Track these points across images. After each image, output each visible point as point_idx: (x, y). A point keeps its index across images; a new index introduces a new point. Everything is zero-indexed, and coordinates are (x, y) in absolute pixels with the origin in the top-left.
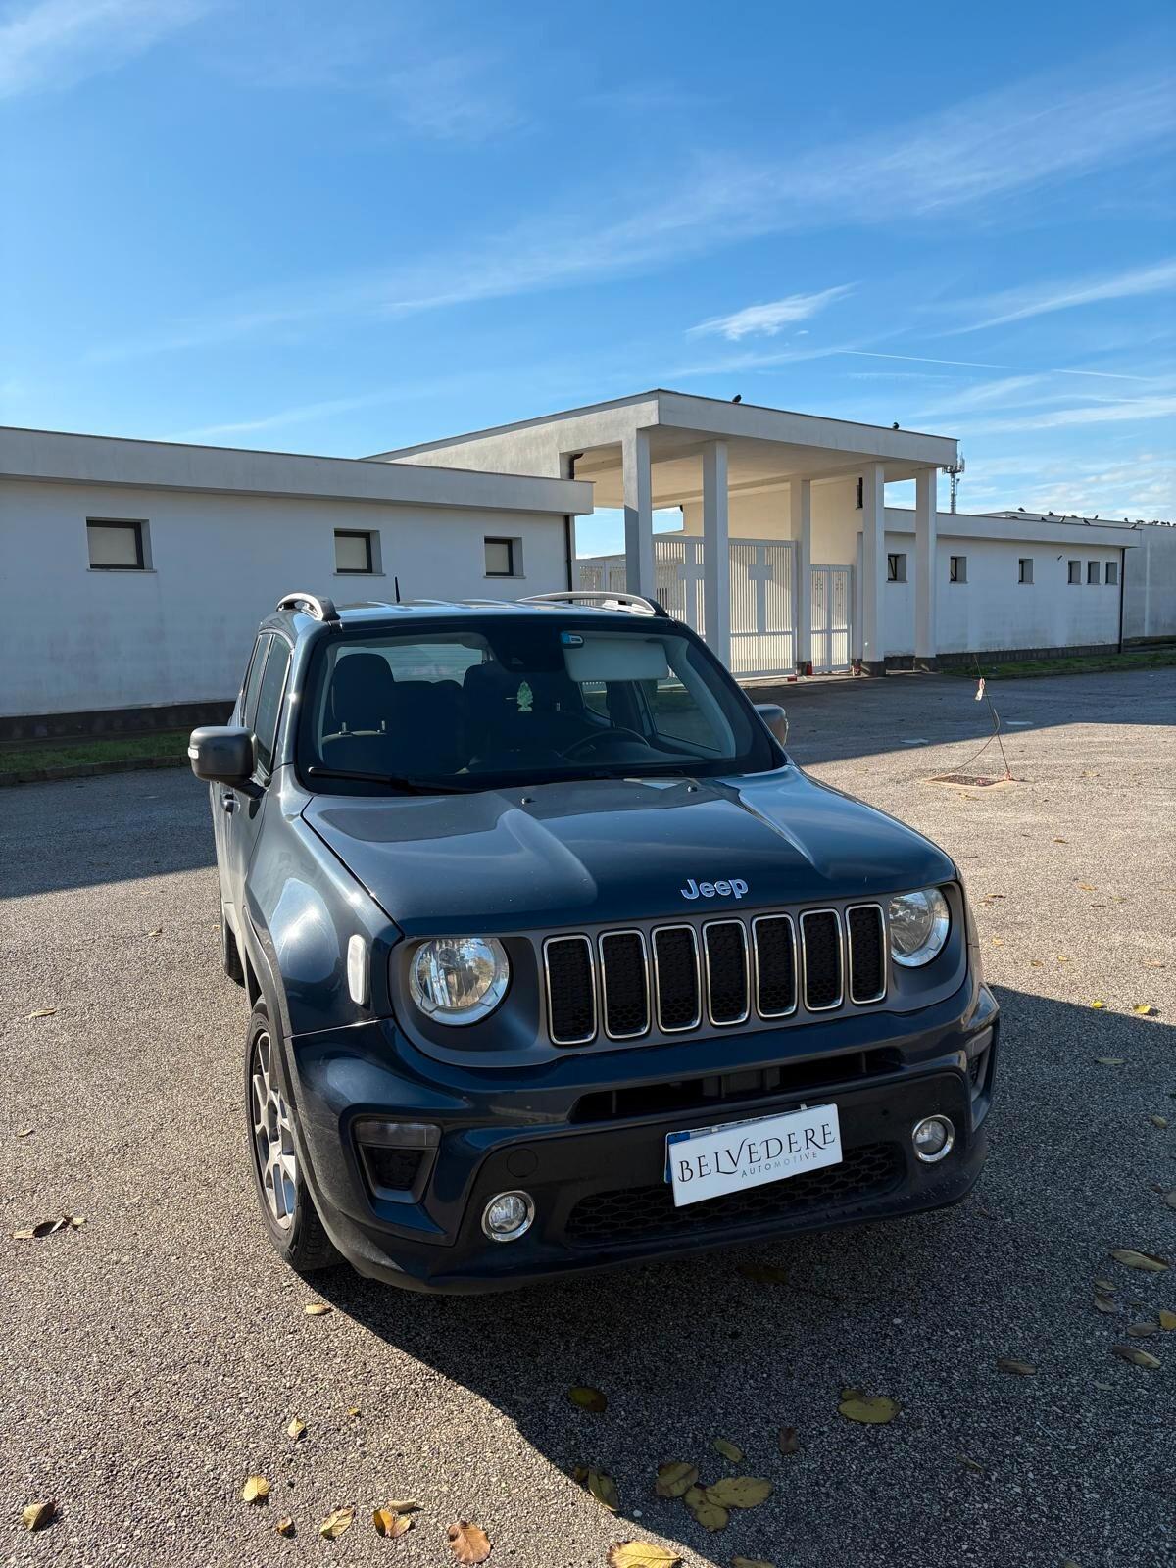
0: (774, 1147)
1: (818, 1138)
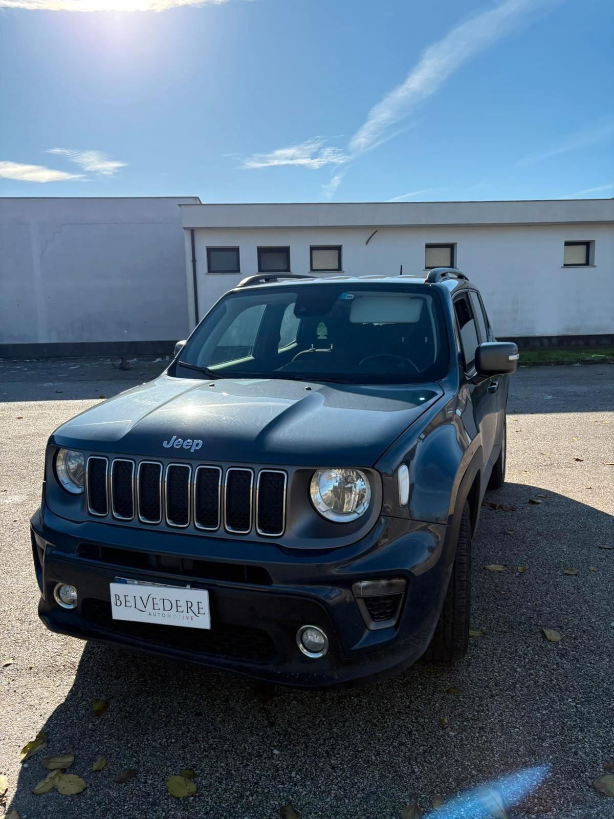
0: (168, 607)
1: (195, 608)
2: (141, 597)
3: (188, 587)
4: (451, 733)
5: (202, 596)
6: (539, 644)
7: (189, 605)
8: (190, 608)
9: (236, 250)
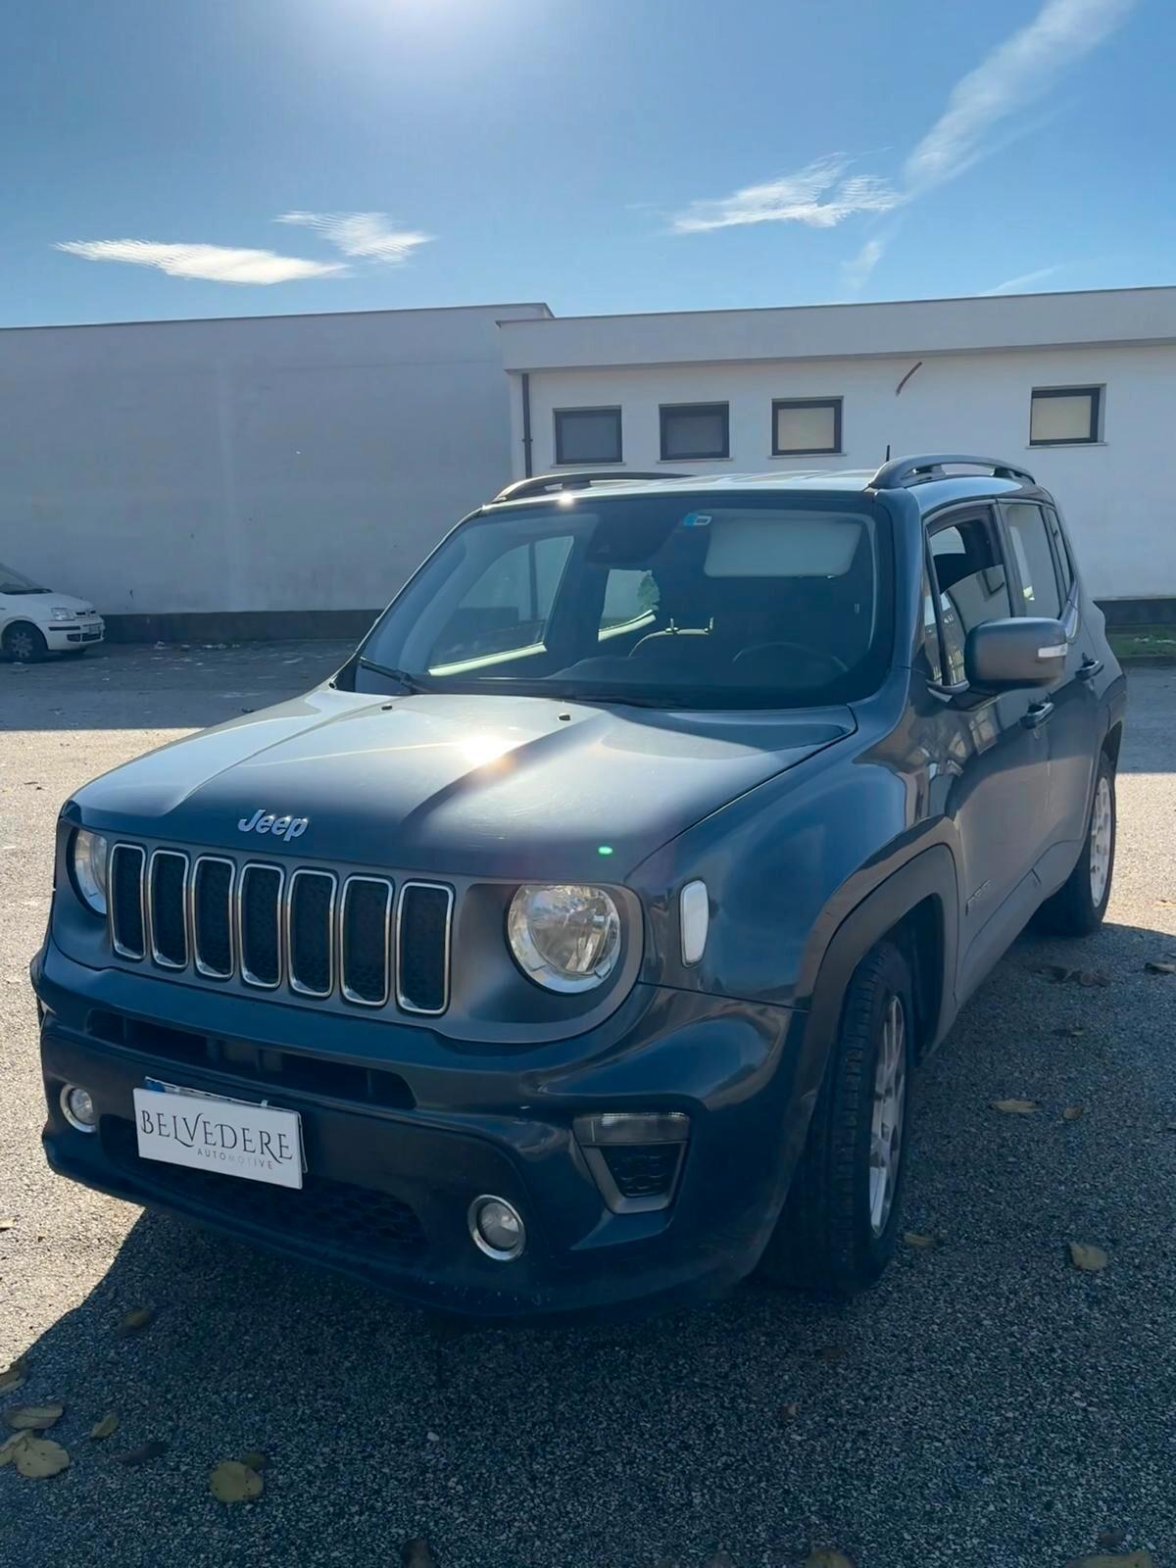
0: (229, 1140)
1: (274, 1146)
2: (185, 1120)
3: (264, 1104)
4: (794, 1436)
5: (285, 1124)
6: (1052, 1273)
7: (266, 1140)
8: (266, 1144)
9: (614, 414)
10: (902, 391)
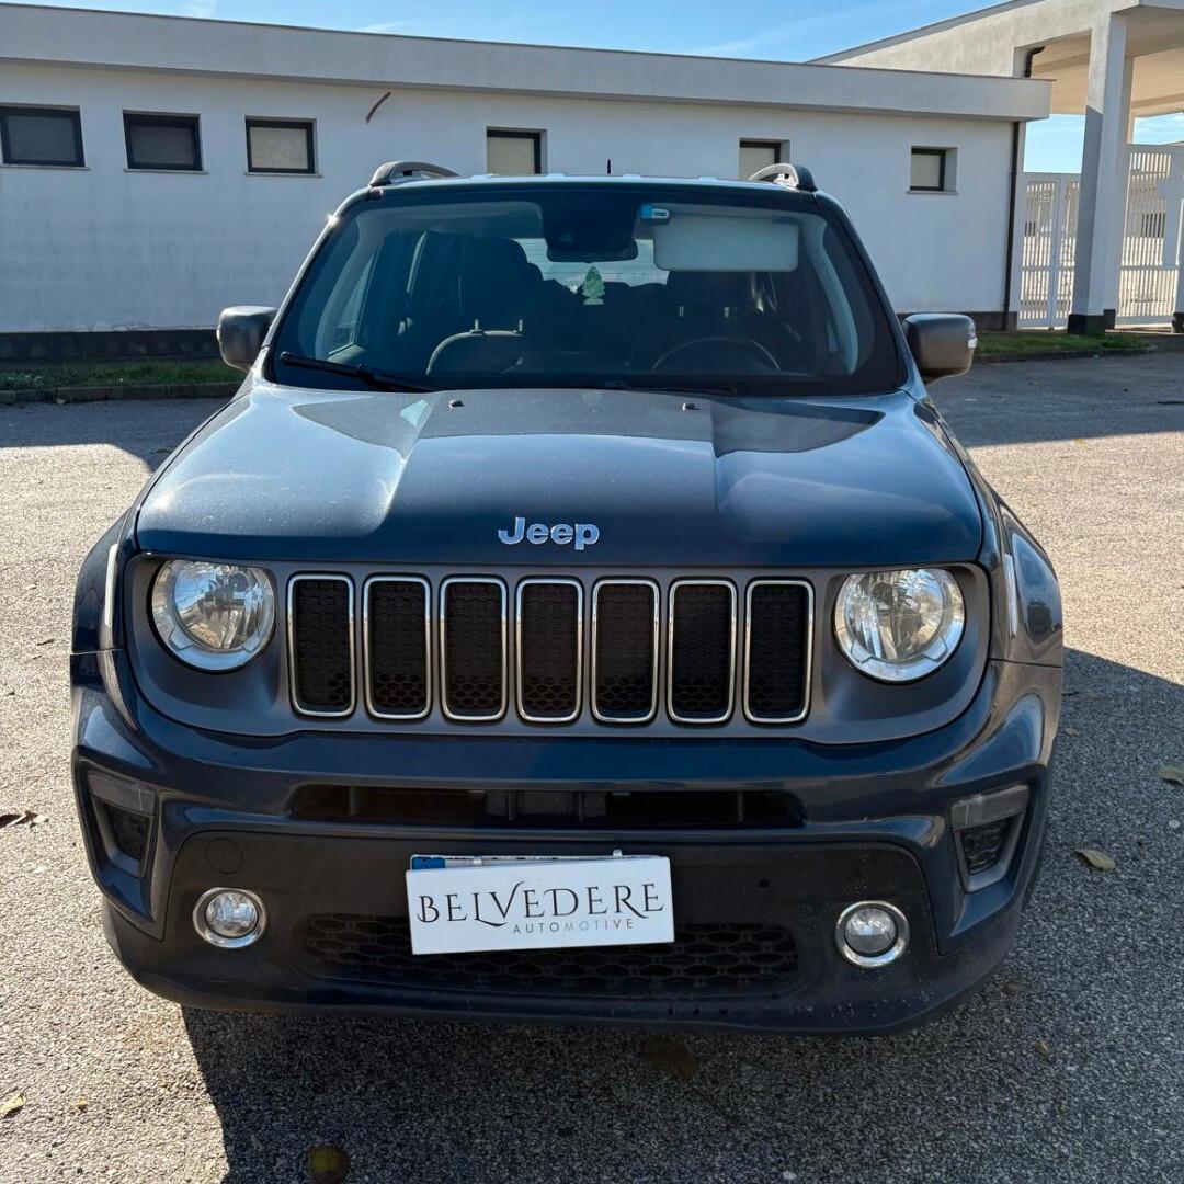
0: (565, 902)
1: (637, 901)
2: (493, 894)
3: (618, 853)
5: (657, 870)
7: (623, 893)
8: (624, 900)
10: (372, 120)
